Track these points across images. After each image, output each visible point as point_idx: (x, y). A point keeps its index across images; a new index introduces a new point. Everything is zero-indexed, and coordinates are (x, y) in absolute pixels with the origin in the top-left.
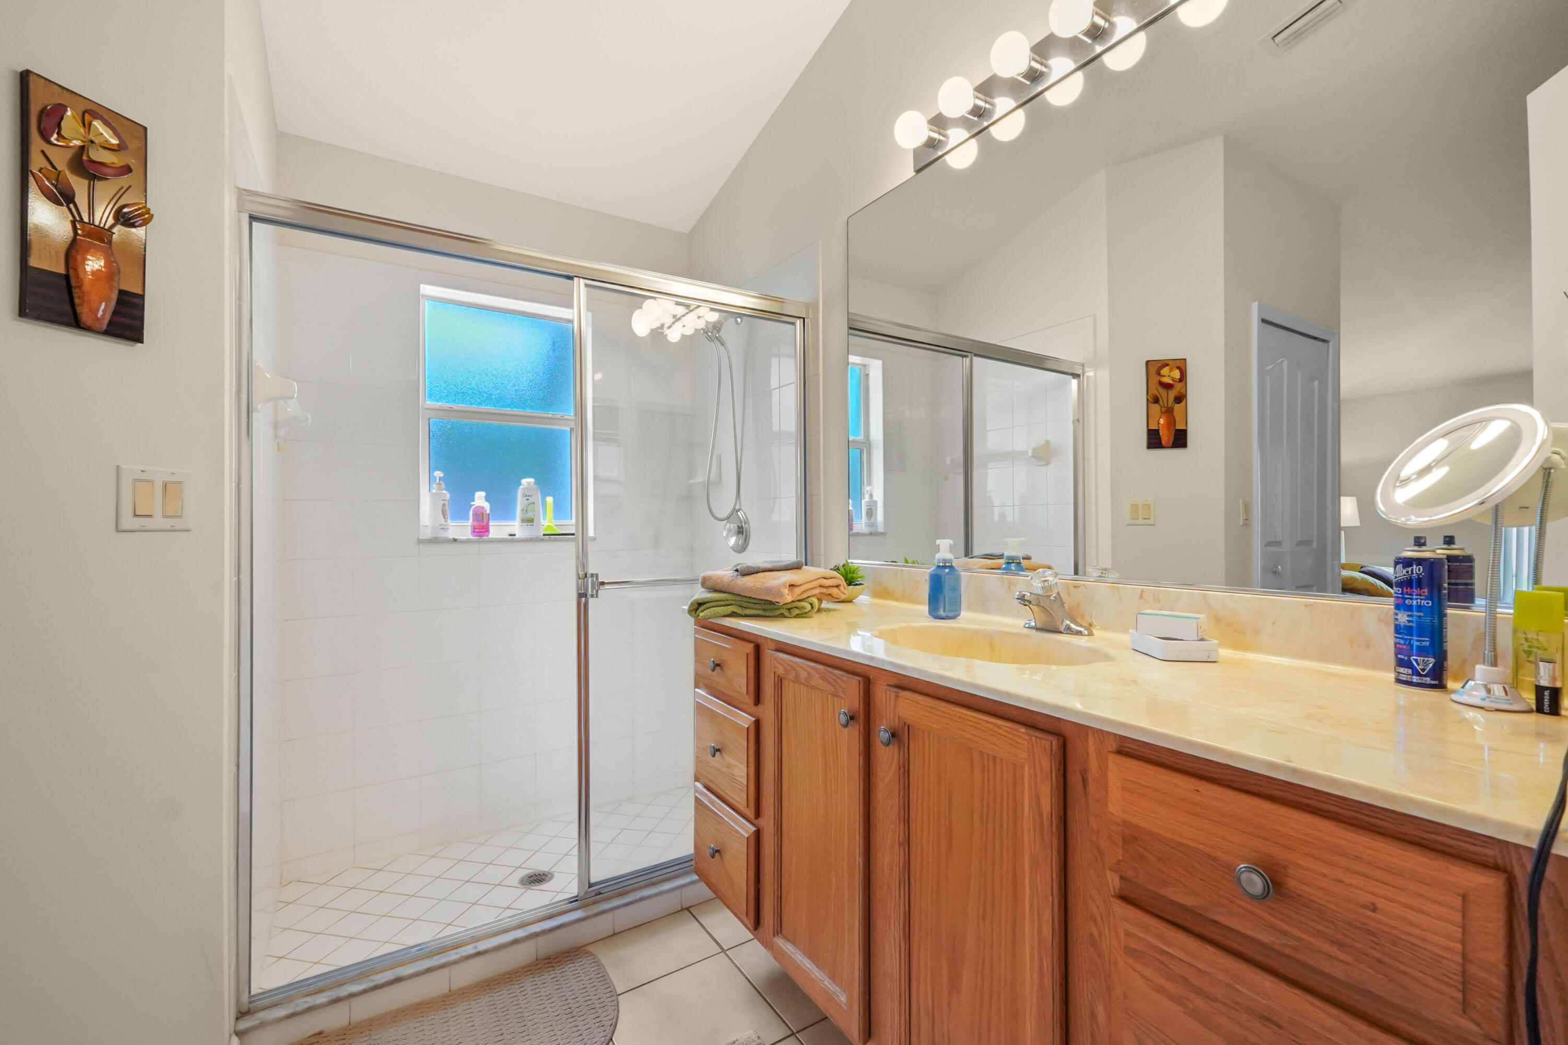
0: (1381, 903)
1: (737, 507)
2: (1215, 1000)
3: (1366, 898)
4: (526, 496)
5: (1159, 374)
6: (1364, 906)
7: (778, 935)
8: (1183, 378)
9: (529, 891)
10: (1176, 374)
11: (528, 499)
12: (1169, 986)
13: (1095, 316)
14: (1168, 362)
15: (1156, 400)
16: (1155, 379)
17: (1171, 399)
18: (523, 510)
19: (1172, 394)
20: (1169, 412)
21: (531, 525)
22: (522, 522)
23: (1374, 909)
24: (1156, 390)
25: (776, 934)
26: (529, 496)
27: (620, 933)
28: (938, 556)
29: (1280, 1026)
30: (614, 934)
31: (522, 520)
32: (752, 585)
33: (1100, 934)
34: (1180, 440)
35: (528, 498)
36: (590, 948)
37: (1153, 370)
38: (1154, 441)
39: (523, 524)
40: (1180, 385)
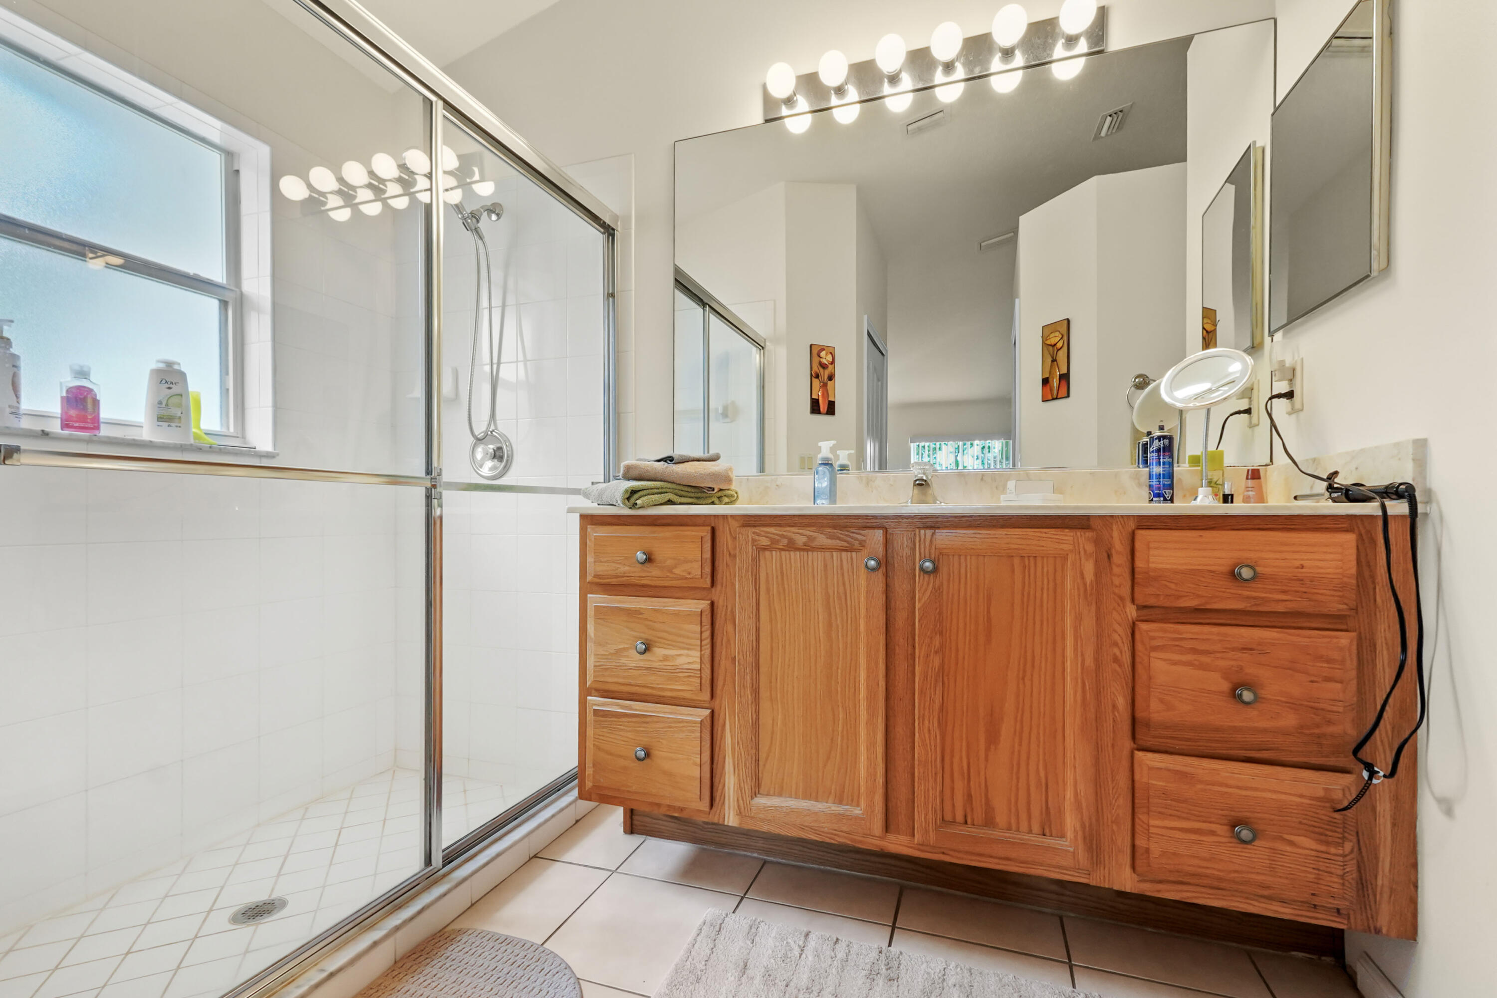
0: (1305, 563)
1: (492, 428)
2: (1214, 652)
3: (1298, 563)
4: (166, 382)
5: (819, 356)
6: (1298, 568)
7: (756, 796)
8: (833, 363)
9: (261, 926)
10: (830, 358)
11: (170, 388)
12: (1184, 658)
13: (775, 301)
14: (824, 347)
15: (817, 376)
16: (816, 360)
17: (826, 377)
18: (160, 403)
19: (826, 373)
20: (825, 385)
21: (177, 426)
22: (158, 421)
23: (1303, 567)
24: (816, 368)
25: (754, 796)
26: (172, 383)
27: (477, 901)
28: (820, 456)
29: (1251, 649)
30: (472, 905)
31: (158, 418)
32: (693, 471)
33: (1121, 652)
34: (831, 410)
35: (171, 386)
36: (456, 926)
37: (815, 352)
38: (815, 408)
39: (161, 423)
40: (830, 366)
